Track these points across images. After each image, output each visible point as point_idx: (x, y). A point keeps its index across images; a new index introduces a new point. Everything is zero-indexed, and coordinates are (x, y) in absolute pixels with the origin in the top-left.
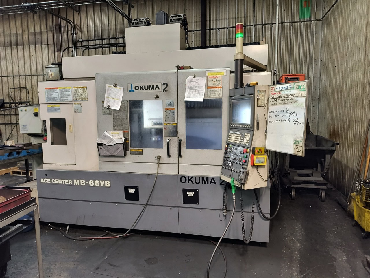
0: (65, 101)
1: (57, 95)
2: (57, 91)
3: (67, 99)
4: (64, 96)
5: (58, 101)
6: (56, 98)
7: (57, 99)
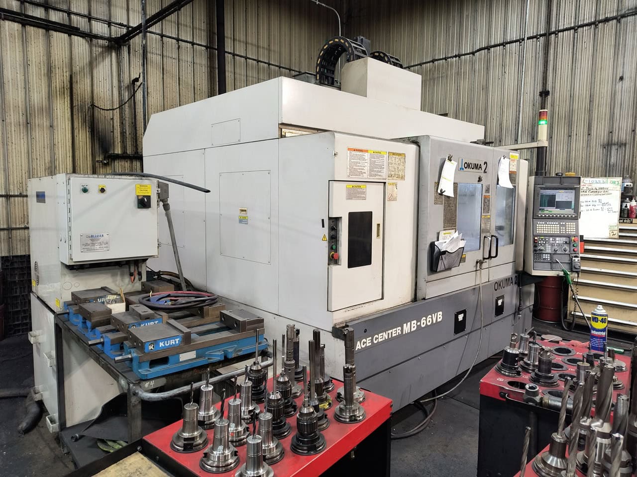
0: (377, 177)
1: (366, 164)
2: (367, 156)
3: (379, 174)
4: (376, 168)
5: (365, 177)
6: (363, 171)
7: (365, 173)
